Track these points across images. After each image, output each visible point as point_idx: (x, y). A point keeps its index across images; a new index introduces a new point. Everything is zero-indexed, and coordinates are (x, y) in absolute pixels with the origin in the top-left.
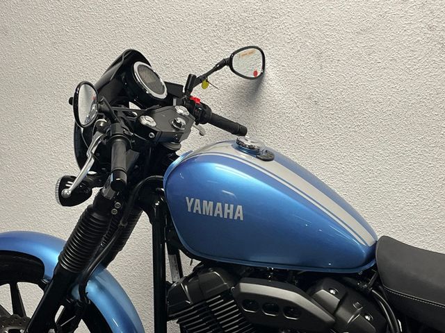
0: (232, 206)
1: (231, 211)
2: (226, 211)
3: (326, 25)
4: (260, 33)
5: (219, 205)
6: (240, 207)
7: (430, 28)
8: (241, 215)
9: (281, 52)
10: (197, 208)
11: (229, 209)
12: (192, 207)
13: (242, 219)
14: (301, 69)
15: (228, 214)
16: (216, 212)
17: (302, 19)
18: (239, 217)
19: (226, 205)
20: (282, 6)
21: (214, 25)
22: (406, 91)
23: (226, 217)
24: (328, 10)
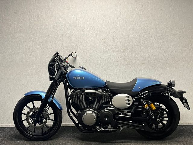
5: (80, 77)
7: (106, 47)
10: (76, 78)
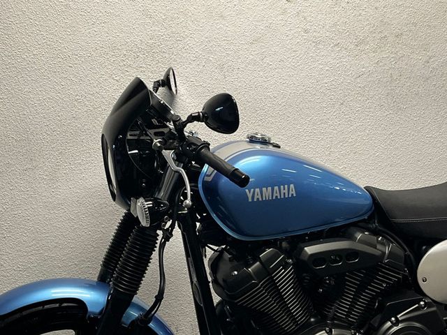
0: (286, 186)
1: (286, 191)
2: (282, 191)
3: (224, 40)
4: (167, 55)
5: (276, 188)
6: (292, 186)
8: (294, 192)
9: (189, 69)
10: (257, 196)
11: (284, 189)
12: (253, 197)
13: (295, 195)
14: (208, 81)
15: (284, 193)
16: (275, 195)
17: (203, 38)
18: (292, 194)
19: (282, 187)
20: (185, 30)
21: (122, 56)
22: (294, 84)
23: (282, 197)
24: (225, 28)
